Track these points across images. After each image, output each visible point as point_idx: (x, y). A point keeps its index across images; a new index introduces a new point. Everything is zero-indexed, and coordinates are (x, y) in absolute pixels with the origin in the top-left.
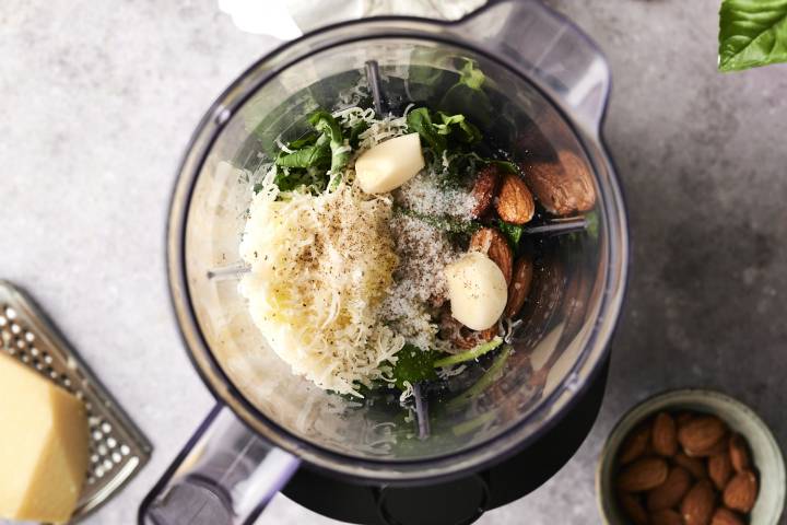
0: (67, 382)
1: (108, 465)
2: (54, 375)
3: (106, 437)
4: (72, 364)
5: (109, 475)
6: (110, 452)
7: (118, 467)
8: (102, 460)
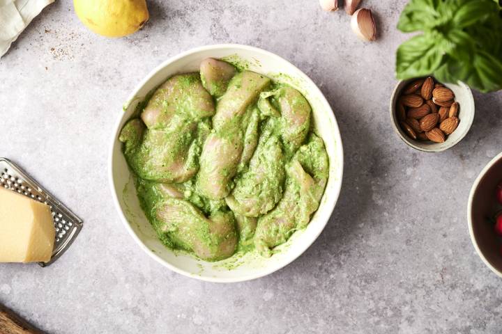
0: (40, 198)
1: (64, 232)
2: (33, 196)
3: (61, 219)
4: (40, 190)
5: (65, 236)
6: (64, 226)
7: (68, 232)
8: (61, 230)
